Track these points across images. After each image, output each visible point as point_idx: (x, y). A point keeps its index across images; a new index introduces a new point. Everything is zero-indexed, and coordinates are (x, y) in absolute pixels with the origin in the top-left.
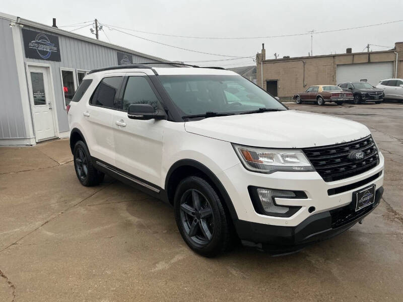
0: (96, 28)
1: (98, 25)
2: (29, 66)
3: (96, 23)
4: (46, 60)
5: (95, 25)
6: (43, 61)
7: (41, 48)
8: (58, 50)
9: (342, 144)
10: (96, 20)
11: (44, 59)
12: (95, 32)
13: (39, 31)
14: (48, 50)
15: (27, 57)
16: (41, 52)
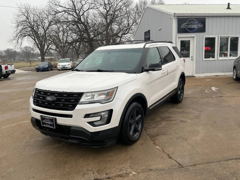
2: (178, 37)
4: (193, 32)
6: (189, 34)
11: (191, 33)
14: (196, 27)
15: (178, 33)
16: (189, 29)
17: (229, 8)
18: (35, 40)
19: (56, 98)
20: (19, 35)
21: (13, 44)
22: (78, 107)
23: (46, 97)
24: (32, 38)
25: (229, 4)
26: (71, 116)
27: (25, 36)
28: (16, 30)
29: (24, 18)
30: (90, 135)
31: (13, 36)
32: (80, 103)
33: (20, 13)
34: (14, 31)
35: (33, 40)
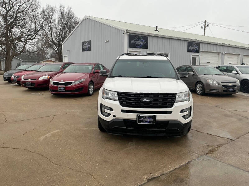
0: (205, 25)
1: (206, 23)
3: (205, 23)
4: (140, 48)
5: (204, 24)
6: (137, 49)
7: (138, 43)
8: (147, 43)
9: (140, 93)
10: (205, 21)
12: (203, 28)
13: (137, 35)
14: (141, 44)
15: (129, 47)
16: (137, 45)
17: (156, 30)
19: (153, 99)
22: (176, 104)
23: (140, 99)
25: (157, 27)
26: (170, 112)
30: (183, 126)
32: (176, 101)
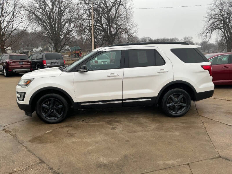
18: (224, 32)
20: (209, 28)
21: (202, 37)
24: (222, 31)
27: (215, 29)
28: (207, 23)
29: (218, 11)
31: (203, 30)
33: (214, 7)
34: (205, 24)
35: (222, 33)
